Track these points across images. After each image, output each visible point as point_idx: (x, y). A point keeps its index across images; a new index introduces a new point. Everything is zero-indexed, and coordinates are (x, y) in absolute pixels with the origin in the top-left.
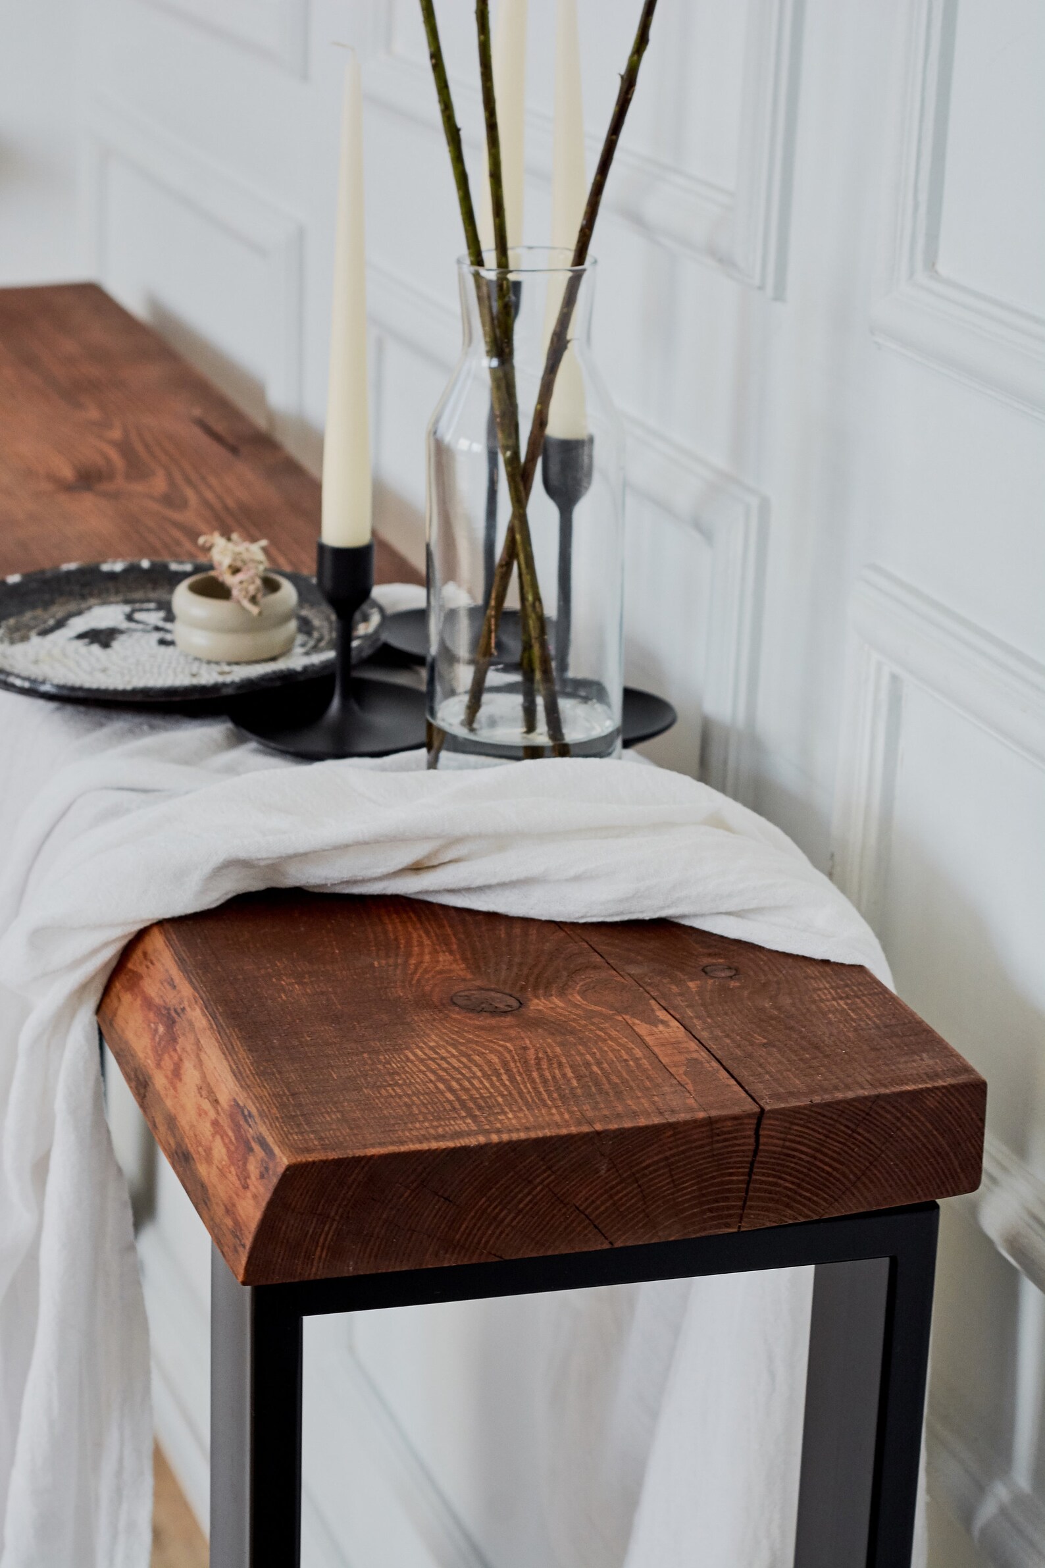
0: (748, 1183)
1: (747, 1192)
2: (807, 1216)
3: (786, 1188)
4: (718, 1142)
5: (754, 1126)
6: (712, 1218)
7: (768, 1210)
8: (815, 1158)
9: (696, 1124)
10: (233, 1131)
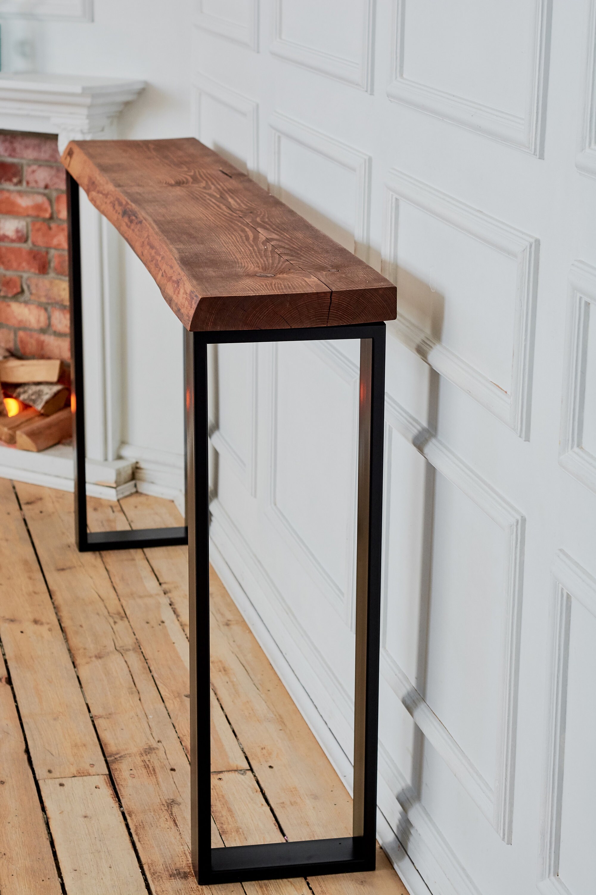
0: (329, 312)
1: (329, 314)
2: (347, 323)
3: (340, 314)
4: (320, 299)
5: (330, 296)
6: (319, 322)
7: (335, 320)
8: (348, 306)
9: (313, 294)
10: (190, 297)
